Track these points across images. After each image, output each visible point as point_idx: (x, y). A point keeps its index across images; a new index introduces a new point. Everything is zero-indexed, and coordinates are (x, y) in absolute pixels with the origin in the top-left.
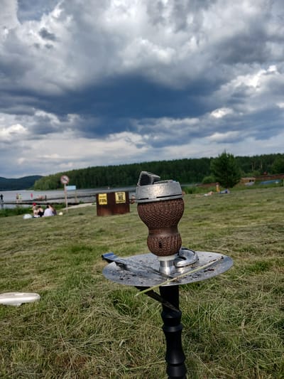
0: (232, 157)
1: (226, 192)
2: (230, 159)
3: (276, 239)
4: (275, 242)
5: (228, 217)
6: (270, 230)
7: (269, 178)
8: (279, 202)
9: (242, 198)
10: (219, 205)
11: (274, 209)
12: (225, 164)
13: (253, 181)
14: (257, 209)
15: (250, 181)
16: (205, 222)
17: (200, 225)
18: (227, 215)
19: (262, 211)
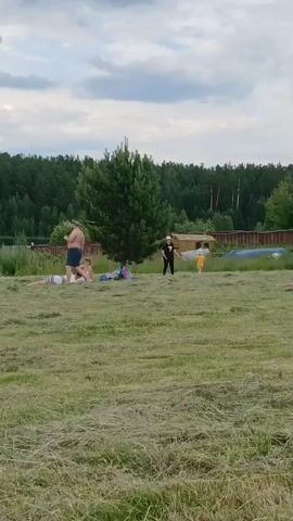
0: (147, 164)
1: (121, 277)
2: (139, 173)
3: (204, 429)
4: (201, 436)
5: (103, 357)
6: (199, 400)
7: (255, 240)
8: (263, 318)
9: (163, 298)
10: (86, 317)
11: (241, 339)
12: (122, 186)
13: (207, 245)
14: (196, 334)
15: (198, 245)
16: (29, 371)
17: (9, 380)
18: (101, 349)
19: (205, 342)
